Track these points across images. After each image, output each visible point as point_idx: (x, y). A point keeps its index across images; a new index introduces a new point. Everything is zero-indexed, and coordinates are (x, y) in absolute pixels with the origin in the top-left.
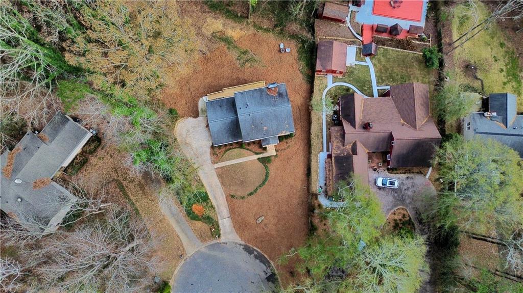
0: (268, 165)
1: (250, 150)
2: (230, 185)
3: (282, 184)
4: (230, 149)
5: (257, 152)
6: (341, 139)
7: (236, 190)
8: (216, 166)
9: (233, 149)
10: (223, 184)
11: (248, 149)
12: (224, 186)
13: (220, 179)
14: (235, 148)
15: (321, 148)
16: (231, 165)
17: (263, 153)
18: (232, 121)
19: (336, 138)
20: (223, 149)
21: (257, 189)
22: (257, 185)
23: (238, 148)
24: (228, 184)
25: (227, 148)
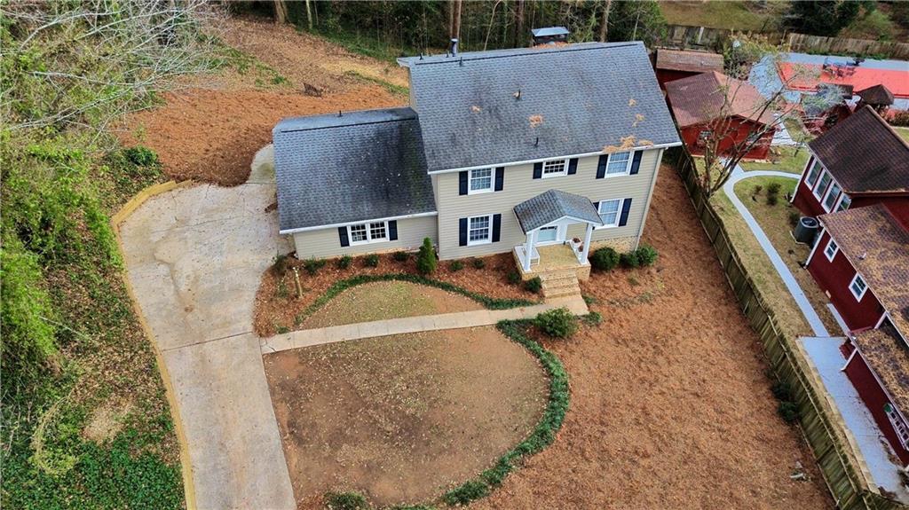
0: (558, 350)
1: (462, 291)
2: (337, 439)
3: (650, 448)
4: (366, 279)
5: (495, 298)
6: (893, 244)
7: (370, 469)
8: (278, 343)
9: (375, 279)
10: (295, 432)
11: (446, 287)
12: (300, 441)
13: (285, 408)
14: (387, 278)
15: (798, 321)
16: (355, 342)
17: (525, 303)
18: (379, 134)
19: (868, 245)
20: (329, 278)
21: (502, 463)
22: (503, 443)
23: (400, 278)
24: (324, 432)
25: (346, 276)
